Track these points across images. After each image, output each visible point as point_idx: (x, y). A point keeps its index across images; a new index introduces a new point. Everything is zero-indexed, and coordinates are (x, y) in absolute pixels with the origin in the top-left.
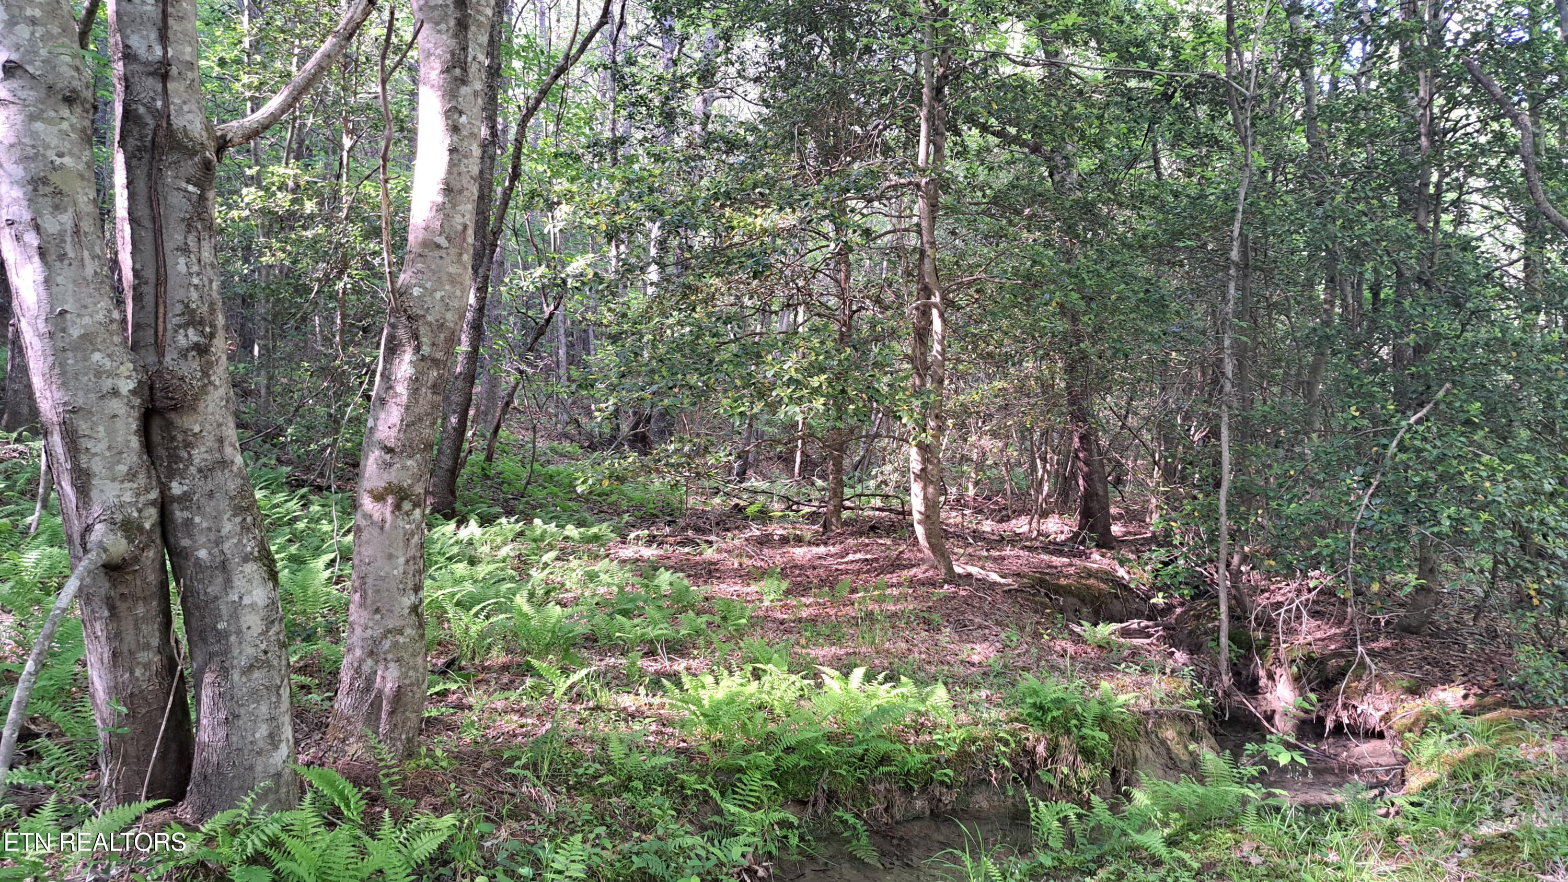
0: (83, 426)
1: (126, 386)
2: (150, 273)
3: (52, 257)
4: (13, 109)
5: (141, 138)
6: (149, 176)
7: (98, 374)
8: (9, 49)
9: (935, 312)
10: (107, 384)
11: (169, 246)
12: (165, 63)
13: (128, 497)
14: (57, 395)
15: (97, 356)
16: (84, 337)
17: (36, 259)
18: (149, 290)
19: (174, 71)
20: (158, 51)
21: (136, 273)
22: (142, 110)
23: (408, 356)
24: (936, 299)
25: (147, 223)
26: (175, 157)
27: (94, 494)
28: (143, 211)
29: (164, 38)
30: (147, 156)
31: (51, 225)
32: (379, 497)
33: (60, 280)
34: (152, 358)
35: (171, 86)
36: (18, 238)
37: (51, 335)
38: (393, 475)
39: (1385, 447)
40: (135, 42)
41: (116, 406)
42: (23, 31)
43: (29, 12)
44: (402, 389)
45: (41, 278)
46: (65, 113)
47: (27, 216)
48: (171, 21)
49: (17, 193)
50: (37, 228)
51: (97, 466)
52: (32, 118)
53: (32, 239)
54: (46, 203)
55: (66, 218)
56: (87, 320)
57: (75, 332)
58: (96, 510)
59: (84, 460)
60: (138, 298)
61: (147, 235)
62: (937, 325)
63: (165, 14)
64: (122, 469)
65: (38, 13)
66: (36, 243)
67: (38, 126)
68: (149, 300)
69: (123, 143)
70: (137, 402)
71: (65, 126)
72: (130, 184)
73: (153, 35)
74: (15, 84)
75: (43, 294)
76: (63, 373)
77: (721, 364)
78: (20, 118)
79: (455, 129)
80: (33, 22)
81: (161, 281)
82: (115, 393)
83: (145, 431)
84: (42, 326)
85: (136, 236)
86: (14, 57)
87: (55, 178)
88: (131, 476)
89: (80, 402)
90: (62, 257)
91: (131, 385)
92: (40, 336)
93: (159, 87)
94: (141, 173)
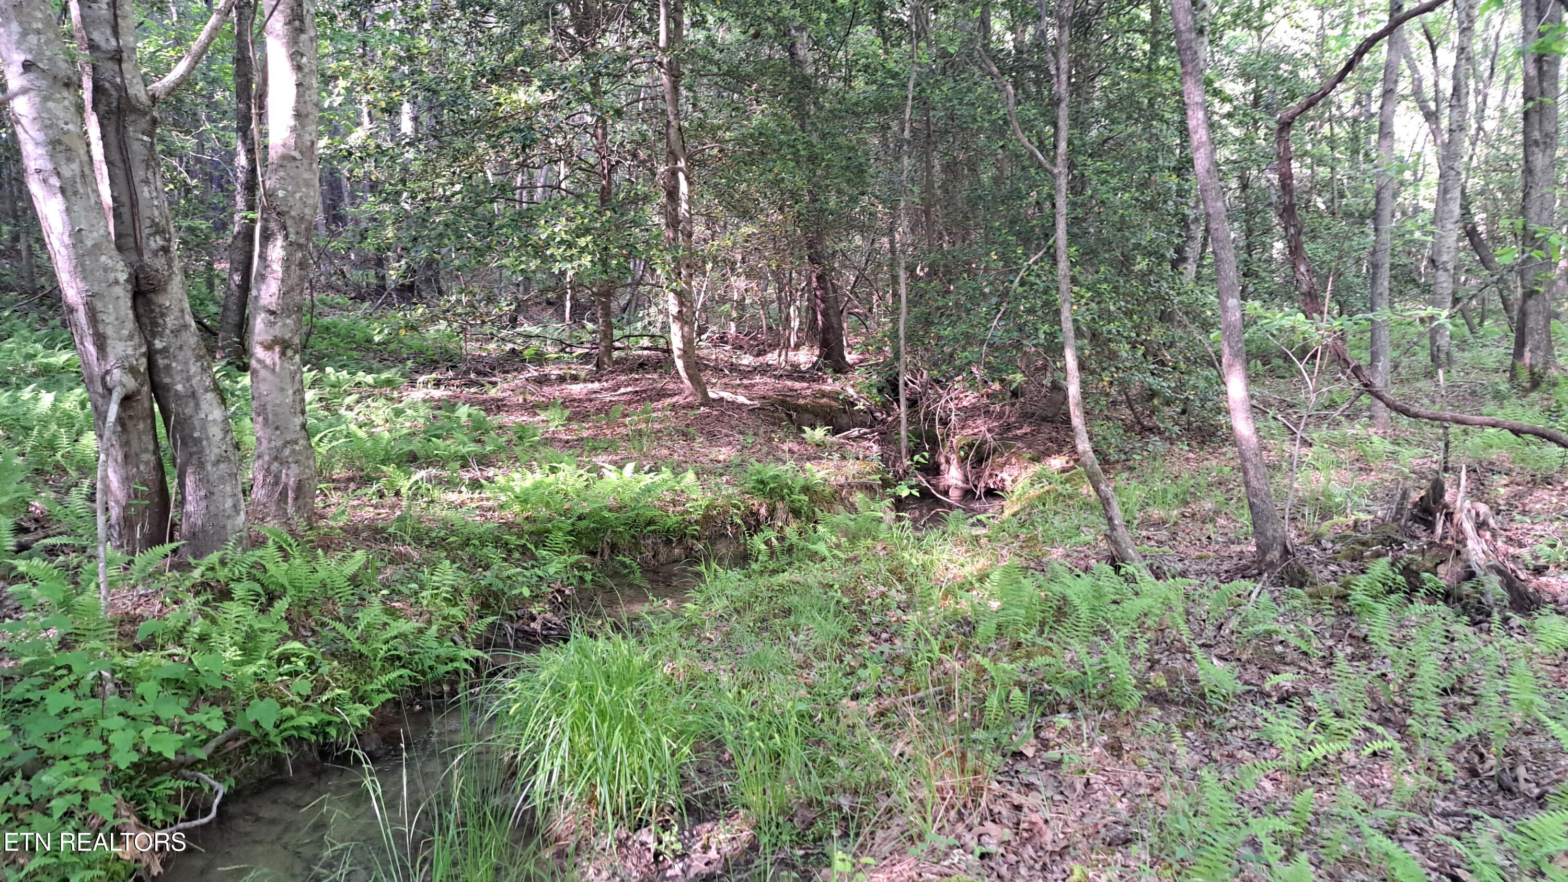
0: (99, 306)
1: (123, 277)
2: (125, 199)
3: (69, 193)
4: (32, 94)
5: (109, 104)
6: (118, 131)
7: (106, 270)
8: (24, 52)
9: (681, 176)
10: (112, 276)
11: (136, 180)
12: (119, 51)
13: (130, 351)
14: (81, 285)
15: (103, 258)
16: (94, 245)
17: (59, 195)
18: (126, 211)
19: (125, 55)
20: (113, 43)
21: (114, 199)
22: (107, 85)
23: (280, 242)
24: (682, 164)
25: (119, 164)
26: (133, 117)
27: (109, 349)
28: (116, 157)
29: (116, 34)
30: (113, 117)
31: (66, 171)
32: (268, 347)
33: (76, 208)
34: (134, 257)
35: (124, 66)
36: (45, 181)
37: (74, 246)
38: (277, 331)
39: (1012, 282)
40: (96, 36)
41: (119, 291)
42: (33, 39)
43: (35, 26)
44: (277, 267)
45: (63, 208)
46: (66, 94)
47: (49, 166)
48: (119, 20)
49: (41, 151)
50: (58, 174)
51: (109, 331)
52: (46, 99)
53: (55, 181)
54: (61, 157)
55: (75, 166)
56: (95, 234)
57: (89, 243)
58: (112, 360)
59: (101, 328)
60: (117, 216)
61: (120, 173)
62: (684, 187)
63: (116, 16)
64: (125, 332)
65: (40, 26)
66: (58, 184)
67: (50, 104)
68: (127, 216)
69: (95, 107)
70: (129, 287)
71: (66, 103)
72: (103, 137)
73: (109, 31)
74: (31, 76)
75: (66, 218)
76: (84, 271)
77: (501, 227)
78: (37, 100)
79: (299, 68)
80: (38, 32)
81: (134, 204)
82: (117, 282)
83: (135, 307)
84: (67, 240)
85: (112, 174)
86: (29, 57)
87: (65, 139)
88: (130, 337)
89: (96, 289)
90: (75, 193)
91: (125, 277)
92: (66, 247)
93: (117, 68)
94: (111, 129)
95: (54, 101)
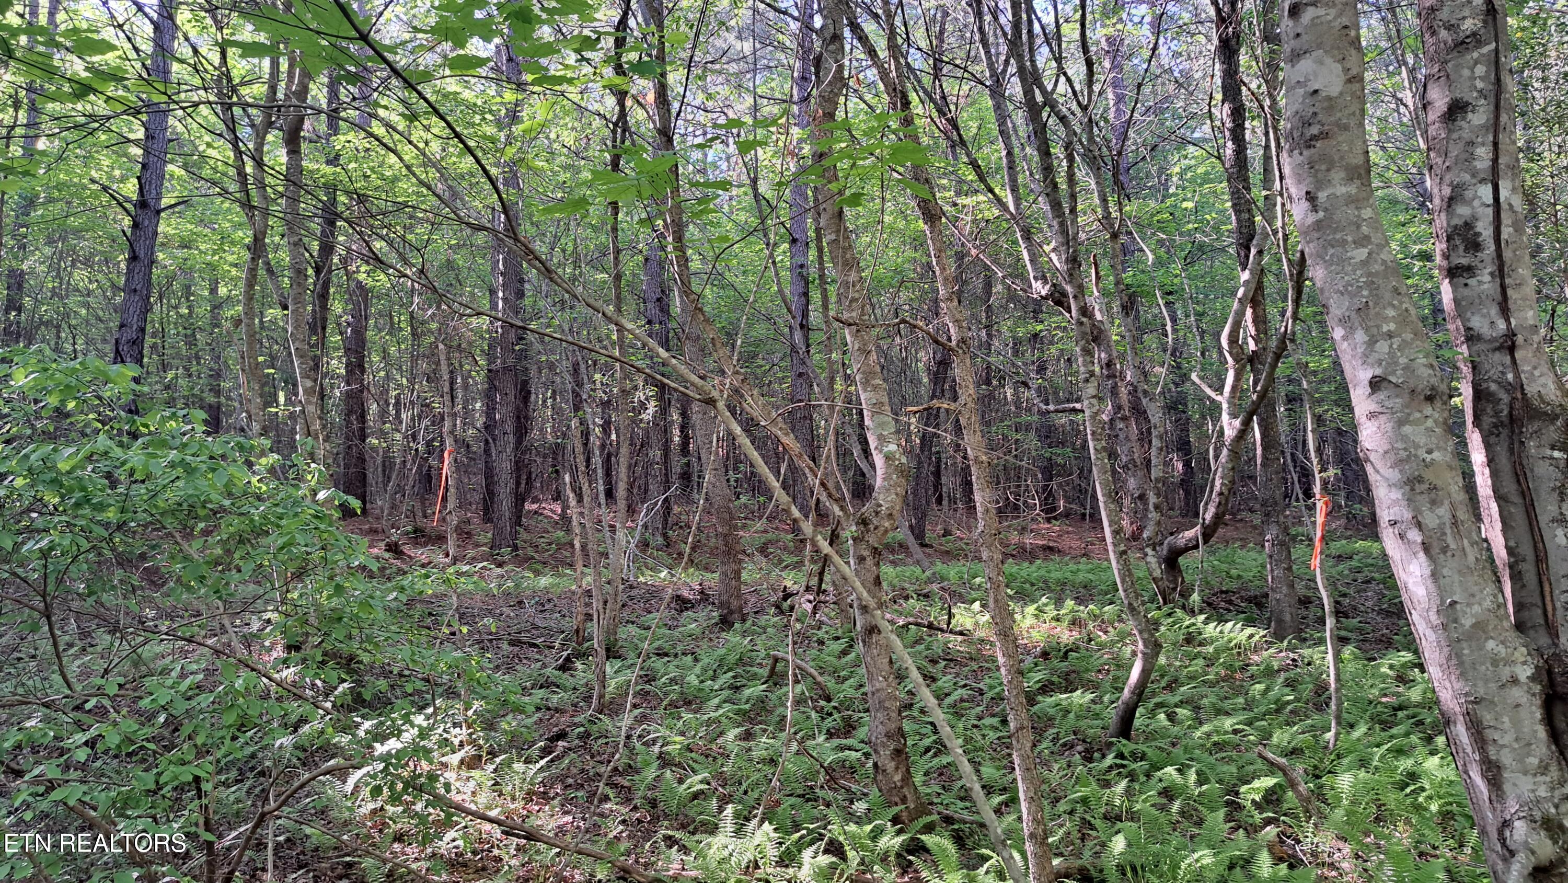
0: (1487, 718)
1: (1525, 672)
2: (1526, 550)
3: (1435, 550)
4: (1383, 418)
5: (1497, 414)
6: (1511, 451)
7: (1495, 663)
8: (1372, 366)
10: (1505, 673)
11: (1544, 519)
12: (1511, 334)
13: (1543, 792)
14: (1458, 685)
15: (1491, 644)
16: (1474, 626)
17: (1421, 555)
18: (1528, 569)
19: (1520, 339)
20: (1502, 325)
21: (1510, 551)
22: (1493, 387)
25: (1517, 499)
26: (1536, 425)
27: (1507, 787)
28: (1510, 487)
29: (1505, 311)
30: (1505, 432)
31: (1430, 519)
33: (1445, 571)
34: (1544, 640)
35: (1518, 355)
36: (1402, 536)
37: (1444, 627)
40: (1477, 323)
41: (1518, 694)
42: (1383, 347)
43: (1385, 328)
45: (1428, 572)
46: (1428, 410)
47: (1408, 515)
48: (1510, 292)
49: (1396, 494)
50: (1419, 525)
51: (1506, 758)
52: (1401, 423)
53: (1415, 536)
54: (1424, 499)
55: (1443, 511)
56: (1476, 608)
57: (1467, 622)
58: (1513, 806)
59: (1492, 752)
60: (1516, 577)
61: (1518, 512)
63: (1503, 288)
64: (1534, 761)
65: (1392, 326)
66: (1419, 539)
67: (1407, 429)
68: (1530, 577)
69: (1477, 422)
70: (1537, 688)
71: (1430, 423)
72: (1491, 461)
73: (1494, 311)
74: (1381, 395)
75: (1432, 587)
76: (1461, 664)
78: (1389, 426)
80: (1390, 335)
81: (1541, 558)
82: (1515, 681)
83: (1549, 720)
84: (1433, 617)
85: (1506, 513)
86: (1378, 371)
87: (1428, 475)
88: (1543, 769)
89: (1481, 692)
90: (1445, 550)
91: (1529, 671)
92: (1434, 628)
93: (1507, 360)
94: (1502, 451)
95: (1416, 423)
